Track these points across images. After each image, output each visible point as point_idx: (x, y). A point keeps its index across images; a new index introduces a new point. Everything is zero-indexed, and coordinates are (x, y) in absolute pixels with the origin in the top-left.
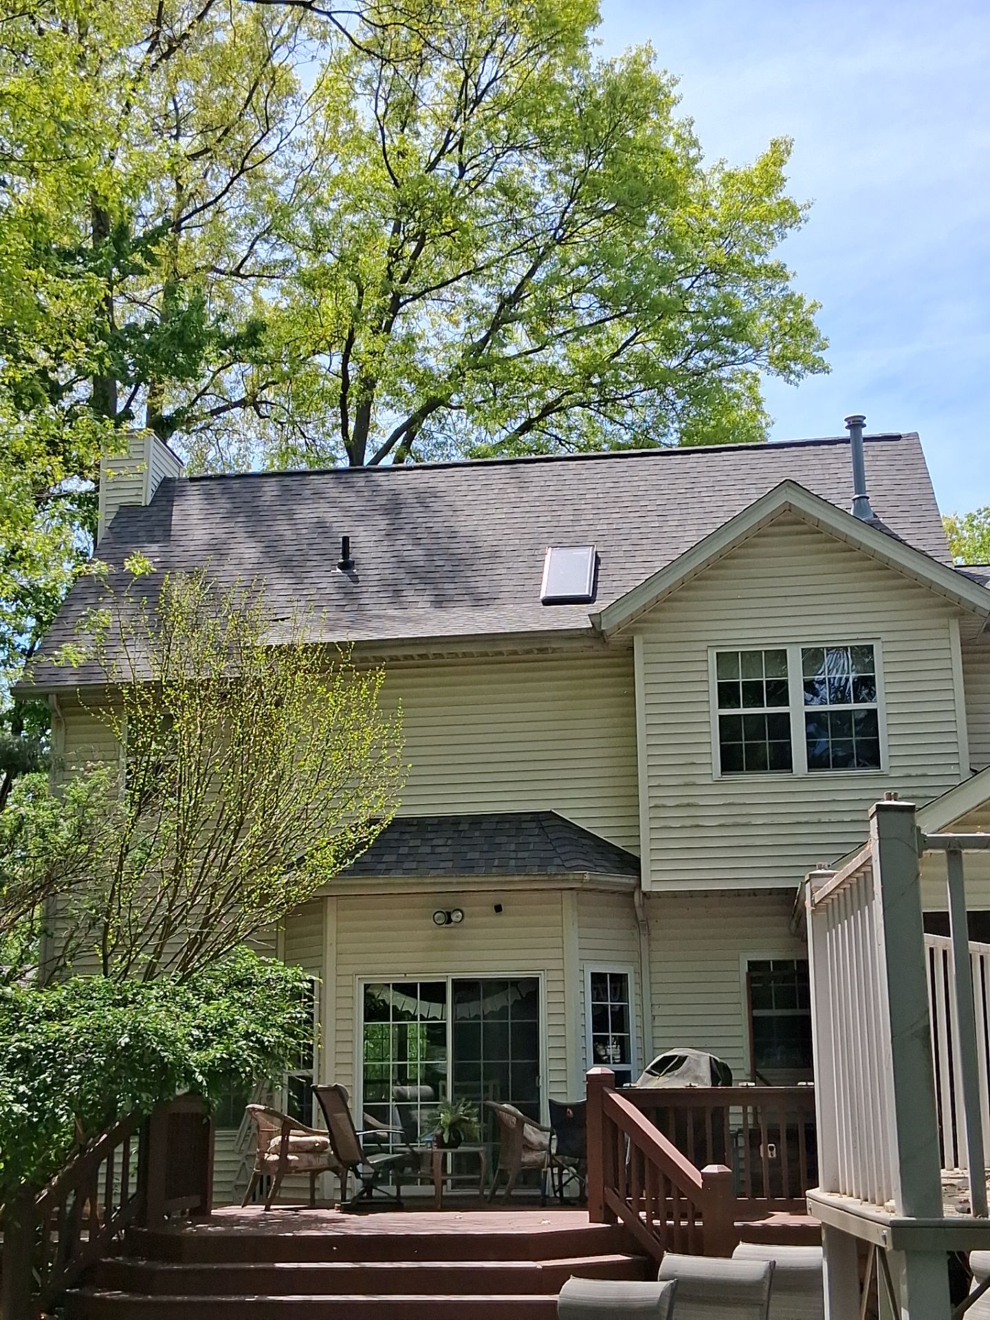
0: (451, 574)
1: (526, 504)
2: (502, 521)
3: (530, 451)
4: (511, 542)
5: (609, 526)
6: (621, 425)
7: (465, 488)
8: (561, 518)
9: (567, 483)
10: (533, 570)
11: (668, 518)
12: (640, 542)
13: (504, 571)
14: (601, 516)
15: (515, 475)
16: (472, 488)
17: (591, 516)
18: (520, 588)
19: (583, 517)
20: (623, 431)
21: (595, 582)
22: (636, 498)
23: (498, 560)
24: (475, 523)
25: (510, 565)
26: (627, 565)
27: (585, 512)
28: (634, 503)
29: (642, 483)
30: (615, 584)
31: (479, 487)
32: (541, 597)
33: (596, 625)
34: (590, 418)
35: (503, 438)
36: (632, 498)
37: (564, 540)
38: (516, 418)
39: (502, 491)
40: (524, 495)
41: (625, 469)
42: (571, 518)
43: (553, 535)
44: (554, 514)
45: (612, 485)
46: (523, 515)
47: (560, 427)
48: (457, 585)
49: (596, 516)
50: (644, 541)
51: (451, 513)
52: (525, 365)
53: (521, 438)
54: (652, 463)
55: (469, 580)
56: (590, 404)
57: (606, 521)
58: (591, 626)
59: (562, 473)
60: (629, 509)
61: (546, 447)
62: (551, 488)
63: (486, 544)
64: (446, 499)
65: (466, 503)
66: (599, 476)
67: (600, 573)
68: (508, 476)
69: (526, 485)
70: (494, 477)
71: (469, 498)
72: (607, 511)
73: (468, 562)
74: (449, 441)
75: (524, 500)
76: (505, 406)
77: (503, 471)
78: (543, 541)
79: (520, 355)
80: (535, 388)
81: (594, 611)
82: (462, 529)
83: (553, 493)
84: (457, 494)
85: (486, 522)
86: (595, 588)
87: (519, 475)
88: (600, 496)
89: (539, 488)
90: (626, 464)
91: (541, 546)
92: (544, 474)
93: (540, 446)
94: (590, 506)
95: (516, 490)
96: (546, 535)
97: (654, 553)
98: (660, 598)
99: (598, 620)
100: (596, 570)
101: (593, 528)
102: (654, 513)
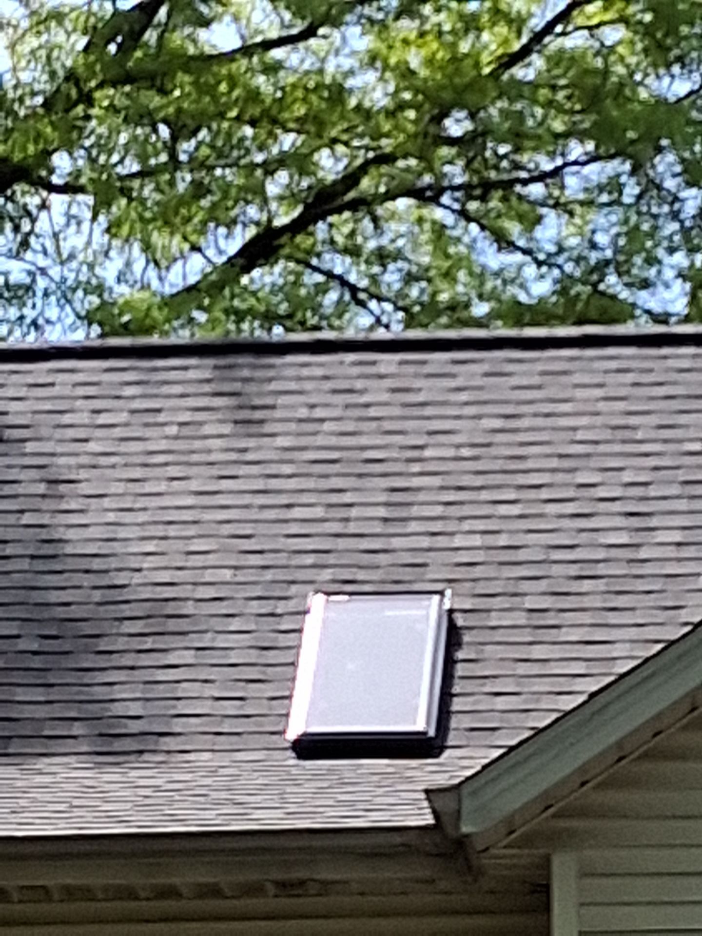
0: (37, 662)
1: (255, 470)
2: (187, 516)
3: (269, 318)
4: (209, 576)
5: (490, 540)
6: (526, 252)
7: (84, 418)
8: (354, 512)
9: (373, 412)
10: (271, 657)
11: (654, 522)
12: (575, 587)
13: (188, 657)
14: (467, 511)
15: (227, 387)
16: (102, 419)
17: (439, 510)
18: (230, 708)
19: (415, 511)
20: (531, 271)
21: (446, 696)
22: (566, 464)
23: (172, 625)
24: (111, 517)
25: (206, 640)
26: (538, 652)
27: (421, 497)
28: (560, 477)
29: (584, 421)
30: (501, 703)
31: (123, 417)
32: (292, 735)
33: (445, 819)
34: (440, 229)
35: (192, 280)
36: (554, 463)
37: (361, 575)
38: (231, 224)
39: (186, 431)
40: (251, 443)
41: (536, 380)
42: (382, 512)
43: (331, 559)
44: (335, 498)
45: (498, 423)
46: (247, 499)
47: (353, 251)
48: (54, 694)
49: (453, 511)
50: (587, 585)
51: (42, 488)
52: (260, 79)
53: (245, 280)
54: (614, 365)
55: (87, 678)
56: (441, 191)
57: (480, 525)
58: (430, 820)
59: (359, 384)
60: (545, 494)
61: (316, 309)
62: (327, 426)
63: (137, 578)
64: (30, 447)
65: (84, 460)
66: (464, 397)
67: (460, 670)
68: (207, 388)
69: (258, 415)
70: (165, 390)
71: (92, 447)
72: (485, 495)
73: (87, 628)
74: (42, 283)
75: (249, 457)
76: (199, 190)
77: (191, 374)
78: (301, 575)
79: (246, 50)
80: (288, 141)
81: (442, 780)
82: (71, 534)
83: (334, 441)
84: (59, 434)
85: (142, 517)
86: (444, 714)
87: (237, 386)
88: (465, 452)
89: (293, 426)
90: (540, 367)
91: (294, 589)
92: (308, 386)
93: (297, 304)
94: (436, 481)
95: (227, 429)
96: (309, 560)
97: (613, 618)
98: (628, 748)
99: (453, 805)
100: (450, 662)
101: (442, 542)
102: (617, 507)
